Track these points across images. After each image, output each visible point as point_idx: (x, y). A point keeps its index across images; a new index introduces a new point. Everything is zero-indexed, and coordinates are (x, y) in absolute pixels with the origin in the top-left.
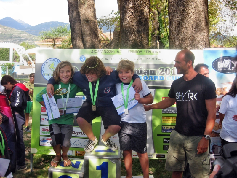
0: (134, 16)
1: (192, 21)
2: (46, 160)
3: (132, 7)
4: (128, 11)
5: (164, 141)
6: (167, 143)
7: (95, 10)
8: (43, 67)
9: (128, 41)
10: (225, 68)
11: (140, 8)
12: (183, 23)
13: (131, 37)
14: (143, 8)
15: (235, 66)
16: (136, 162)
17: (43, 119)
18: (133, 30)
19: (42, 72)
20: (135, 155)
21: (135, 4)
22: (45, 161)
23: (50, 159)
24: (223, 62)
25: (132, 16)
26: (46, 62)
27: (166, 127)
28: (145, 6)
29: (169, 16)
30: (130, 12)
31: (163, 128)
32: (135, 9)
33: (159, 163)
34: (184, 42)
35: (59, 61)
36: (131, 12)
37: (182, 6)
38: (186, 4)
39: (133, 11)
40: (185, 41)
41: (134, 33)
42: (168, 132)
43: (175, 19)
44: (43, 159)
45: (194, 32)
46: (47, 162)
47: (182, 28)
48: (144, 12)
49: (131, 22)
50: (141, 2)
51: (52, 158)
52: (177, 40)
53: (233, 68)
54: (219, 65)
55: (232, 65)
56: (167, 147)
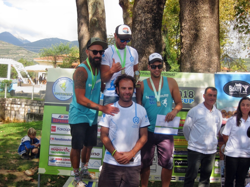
0: (145, 37)
1: (204, 45)
2: (53, 181)
3: (144, 29)
4: (140, 33)
5: (175, 163)
6: (178, 165)
8: (54, 86)
10: (236, 92)
11: (152, 30)
12: (195, 47)
13: (142, 59)
14: (155, 31)
15: (246, 90)
17: (53, 139)
18: (145, 52)
19: (53, 91)
21: (147, 27)
22: (52, 182)
23: (56, 180)
24: (234, 86)
26: (57, 81)
27: (177, 149)
29: (181, 39)
31: (175, 150)
32: (147, 31)
35: (70, 80)
36: (143, 34)
37: (194, 30)
38: (198, 28)
39: (145, 33)
40: (196, 65)
41: (145, 55)
42: (179, 154)
43: (187, 42)
44: (49, 180)
45: (205, 56)
46: (54, 182)
47: (193, 51)
48: (155, 35)
49: (142, 44)
50: (153, 24)
51: (59, 179)
52: (189, 63)
53: (244, 91)
54: (230, 89)
55: (243, 89)
56: (178, 169)
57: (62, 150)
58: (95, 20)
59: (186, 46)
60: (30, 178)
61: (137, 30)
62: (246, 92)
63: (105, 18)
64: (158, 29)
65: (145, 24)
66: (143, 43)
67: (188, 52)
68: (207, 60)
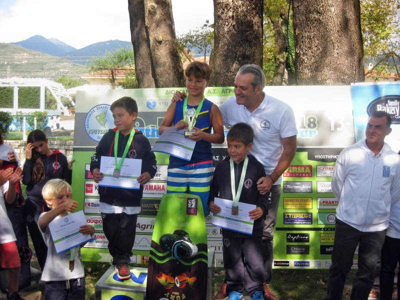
0: (236, 31)
1: (332, 38)
2: (96, 271)
3: (233, 16)
4: (227, 23)
5: (287, 239)
6: (292, 242)
7: (172, 23)
8: (87, 119)
9: (228, 73)
11: (247, 17)
12: (317, 42)
13: (232, 66)
14: (252, 18)
17: (89, 205)
18: (236, 55)
19: (86, 127)
21: (237, 12)
22: (94, 273)
23: (101, 269)
24: (385, 106)
25: (234, 31)
26: (92, 110)
28: (254, 13)
29: (294, 30)
30: (229, 25)
31: (286, 217)
32: (238, 19)
33: (282, 275)
34: (320, 73)
36: (231, 24)
37: (315, 13)
38: (321, 9)
39: (234, 23)
40: (321, 71)
41: (238, 59)
43: (303, 35)
44: (89, 270)
45: (336, 55)
46: (97, 273)
47: (315, 49)
48: (253, 25)
49: (231, 42)
50: (247, 8)
51: (105, 267)
52: (309, 70)
56: (292, 249)
58: (154, 7)
59: (302, 42)
64: (257, 15)
65: (234, 8)
66: (233, 41)
67: (306, 50)
68: (338, 62)
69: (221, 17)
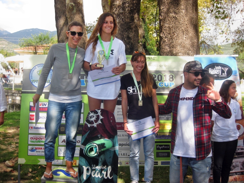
0: (124, 22)
1: (183, 28)
2: (34, 171)
3: (122, 13)
4: (118, 17)
5: (157, 148)
6: (159, 150)
7: (83, 16)
8: (31, 73)
10: (216, 74)
12: (174, 30)
14: (134, 15)
15: (225, 72)
16: (127, 171)
17: (32, 128)
18: (123, 37)
19: (31, 78)
20: (128, 163)
21: (125, 11)
22: (33, 172)
23: (38, 169)
24: (214, 69)
25: (122, 22)
26: (35, 68)
27: (158, 133)
29: (160, 23)
30: (120, 19)
31: (156, 135)
32: (125, 15)
34: (174, 49)
37: (173, 13)
38: (177, 11)
39: (123, 18)
40: (176, 48)
41: (124, 39)
42: (161, 138)
43: (166, 26)
44: (30, 170)
45: (184, 39)
46: (35, 172)
47: (173, 35)
48: (134, 19)
49: (121, 28)
50: (131, 8)
51: (40, 168)
52: (168, 47)
53: (223, 74)
54: (210, 71)
55: (223, 72)
56: (160, 154)
57: (42, 139)
58: (73, 5)
59: (165, 30)
60: (10, 169)
61: (116, 15)
62: (226, 74)
63: (82, 3)
64: (137, 13)
65: (123, 8)
66: (122, 28)
67: (167, 35)
68: (186, 43)
69: (115, 13)
